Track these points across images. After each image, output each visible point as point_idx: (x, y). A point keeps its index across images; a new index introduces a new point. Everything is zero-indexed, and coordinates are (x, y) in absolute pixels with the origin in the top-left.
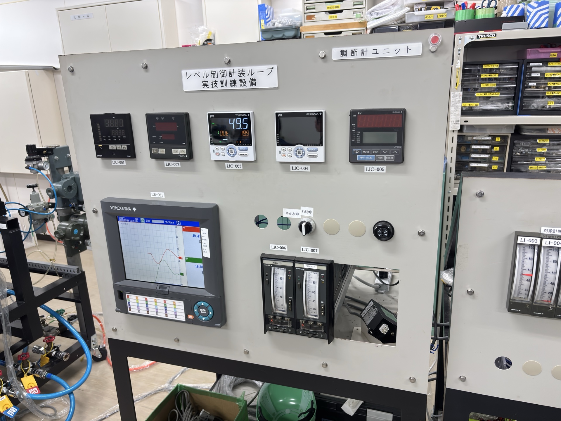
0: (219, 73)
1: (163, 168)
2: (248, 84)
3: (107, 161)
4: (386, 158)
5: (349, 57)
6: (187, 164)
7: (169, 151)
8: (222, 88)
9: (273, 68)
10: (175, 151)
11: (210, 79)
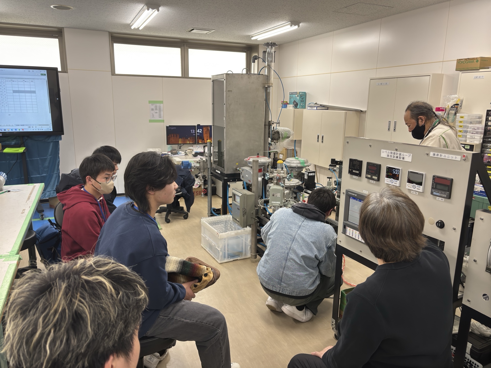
0: (393, 153)
1: (369, 182)
2: (402, 159)
3: (352, 175)
4: (443, 195)
5: (436, 156)
6: (377, 182)
7: (372, 177)
8: (393, 158)
9: (410, 155)
10: (374, 177)
11: (390, 154)
